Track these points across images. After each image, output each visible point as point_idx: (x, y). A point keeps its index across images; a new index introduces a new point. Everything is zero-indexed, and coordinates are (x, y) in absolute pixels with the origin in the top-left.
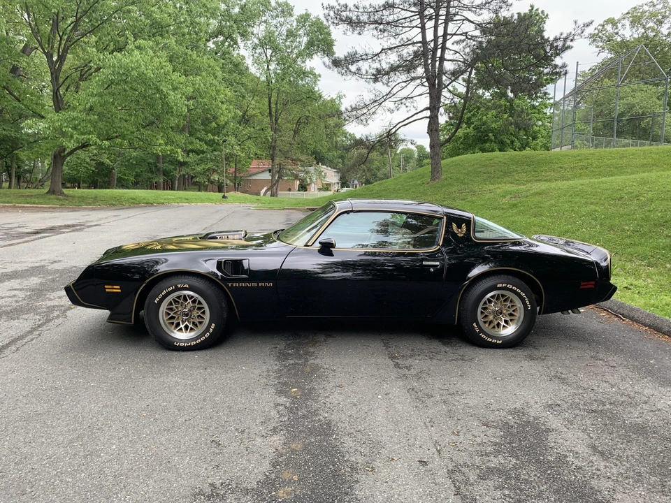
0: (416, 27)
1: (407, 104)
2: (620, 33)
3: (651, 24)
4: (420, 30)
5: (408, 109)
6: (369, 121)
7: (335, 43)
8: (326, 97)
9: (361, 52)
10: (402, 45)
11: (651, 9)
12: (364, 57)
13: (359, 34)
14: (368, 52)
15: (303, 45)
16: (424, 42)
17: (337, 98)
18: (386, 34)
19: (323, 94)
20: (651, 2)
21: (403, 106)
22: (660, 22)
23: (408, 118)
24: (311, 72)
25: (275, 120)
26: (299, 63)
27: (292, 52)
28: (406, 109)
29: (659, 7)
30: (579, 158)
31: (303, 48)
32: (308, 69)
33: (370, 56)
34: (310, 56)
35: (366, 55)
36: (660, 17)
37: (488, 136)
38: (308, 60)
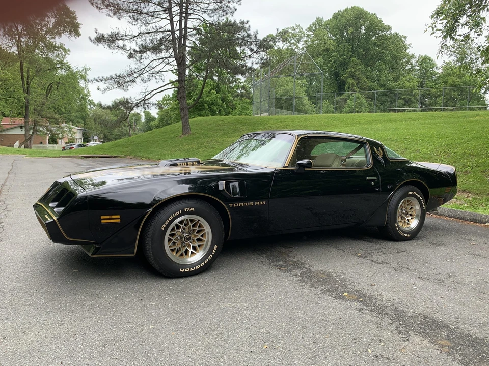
0: (165, 18)
1: (157, 77)
2: (276, 45)
3: (293, 41)
4: (169, 22)
5: (158, 81)
6: (129, 87)
7: (80, 26)
8: (74, 69)
9: (122, 32)
10: (155, 32)
11: (293, 31)
12: (124, 37)
13: (119, 19)
14: (128, 33)
15: (51, 24)
16: (173, 31)
17: (83, 70)
18: (139, 22)
19: (72, 66)
20: (293, 27)
21: (154, 78)
22: (299, 41)
23: (160, 87)
24: (61, 47)
25: (27, 84)
26: (48, 39)
27: (41, 29)
28: (155, 81)
29: (298, 30)
30: (279, 121)
31: (51, 27)
32: (58, 44)
33: (129, 37)
34: (60, 34)
35: (126, 36)
36: (298, 37)
37: (203, 106)
38: (57, 37)
